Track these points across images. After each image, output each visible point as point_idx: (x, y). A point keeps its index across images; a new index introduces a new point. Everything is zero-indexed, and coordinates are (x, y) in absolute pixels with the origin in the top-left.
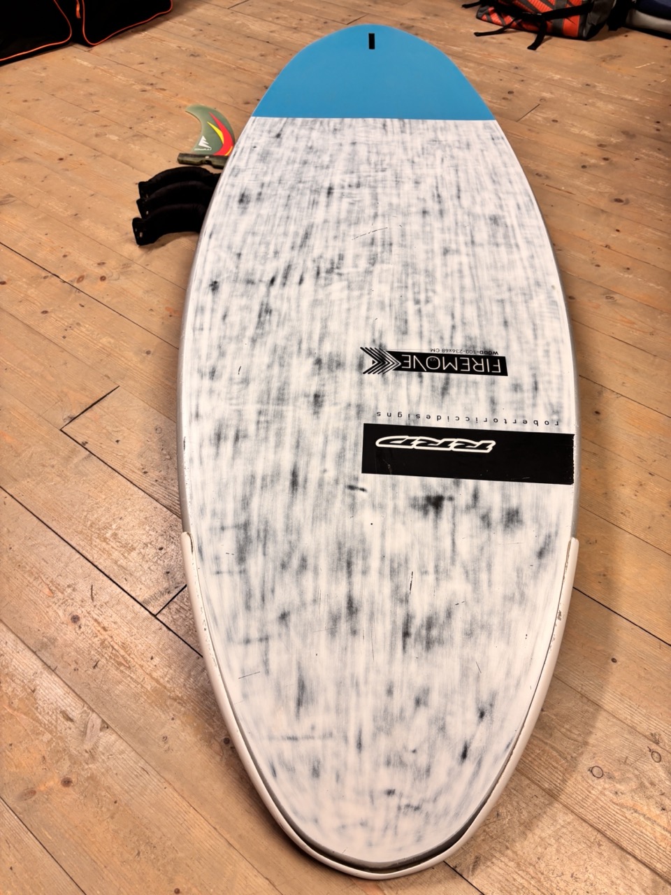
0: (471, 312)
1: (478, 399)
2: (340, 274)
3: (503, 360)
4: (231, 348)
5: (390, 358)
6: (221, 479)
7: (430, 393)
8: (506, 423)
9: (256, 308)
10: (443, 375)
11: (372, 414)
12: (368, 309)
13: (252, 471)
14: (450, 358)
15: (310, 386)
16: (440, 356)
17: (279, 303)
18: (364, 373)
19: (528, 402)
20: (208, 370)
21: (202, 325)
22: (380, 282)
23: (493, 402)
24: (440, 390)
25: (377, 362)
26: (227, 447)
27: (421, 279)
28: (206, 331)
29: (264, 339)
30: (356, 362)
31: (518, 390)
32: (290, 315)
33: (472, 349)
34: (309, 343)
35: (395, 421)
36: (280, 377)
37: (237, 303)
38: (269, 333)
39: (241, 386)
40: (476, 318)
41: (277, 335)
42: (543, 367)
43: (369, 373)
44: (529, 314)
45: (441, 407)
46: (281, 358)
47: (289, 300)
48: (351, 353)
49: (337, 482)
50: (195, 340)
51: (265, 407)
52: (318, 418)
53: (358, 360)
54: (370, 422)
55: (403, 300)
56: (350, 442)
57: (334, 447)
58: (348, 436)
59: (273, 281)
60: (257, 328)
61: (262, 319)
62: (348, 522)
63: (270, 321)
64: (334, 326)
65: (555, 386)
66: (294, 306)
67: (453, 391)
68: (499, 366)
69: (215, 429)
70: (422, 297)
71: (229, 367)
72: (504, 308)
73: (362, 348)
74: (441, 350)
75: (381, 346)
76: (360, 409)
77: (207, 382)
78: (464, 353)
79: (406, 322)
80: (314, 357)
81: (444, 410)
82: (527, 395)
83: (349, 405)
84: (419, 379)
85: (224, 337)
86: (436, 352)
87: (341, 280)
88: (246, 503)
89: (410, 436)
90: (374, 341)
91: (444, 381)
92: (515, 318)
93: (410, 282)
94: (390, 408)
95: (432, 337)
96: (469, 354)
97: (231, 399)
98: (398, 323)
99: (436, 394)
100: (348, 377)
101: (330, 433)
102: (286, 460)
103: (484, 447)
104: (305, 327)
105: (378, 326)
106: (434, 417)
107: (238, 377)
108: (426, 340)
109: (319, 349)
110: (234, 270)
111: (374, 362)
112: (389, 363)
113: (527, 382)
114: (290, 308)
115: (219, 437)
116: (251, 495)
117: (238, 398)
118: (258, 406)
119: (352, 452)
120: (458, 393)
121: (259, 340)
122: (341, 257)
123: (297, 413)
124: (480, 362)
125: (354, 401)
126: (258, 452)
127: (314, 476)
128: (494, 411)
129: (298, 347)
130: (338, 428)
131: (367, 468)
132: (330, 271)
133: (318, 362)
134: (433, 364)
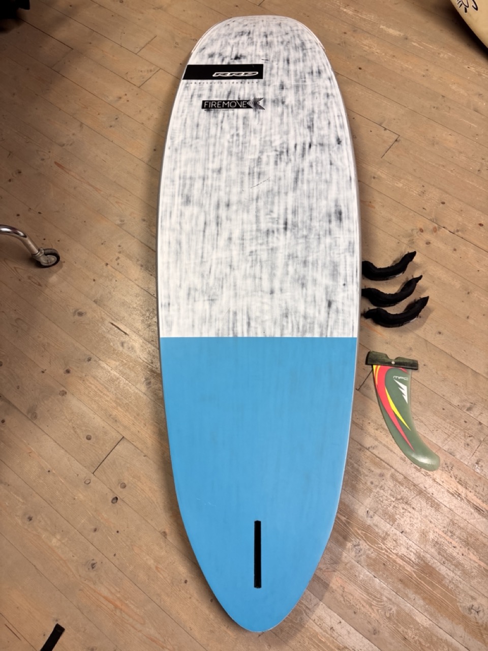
0: (213, 131)
1: (217, 91)
2: (276, 151)
3: (203, 107)
4: (323, 108)
5: (252, 105)
6: (315, 60)
7: (236, 92)
8: (207, 83)
9: (315, 129)
10: (230, 99)
11: (260, 82)
12: (261, 129)
13: (304, 63)
14: (226, 107)
15: (286, 93)
16: (230, 108)
17: (305, 133)
18: (263, 98)
19: (197, 91)
20: (330, 97)
21: (339, 118)
22: (255, 146)
23: (211, 90)
24: (232, 93)
25: (258, 103)
26: (315, 69)
27: (234, 150)
28: (336, 115)
29: (309, 112)
30: (267, 103)
31: (199, 95)
33: (216, 111)
34: (288, 111)
35: (250, 81)
36: (299, 96)
37: (325, 131)
38: (307, 116)
39: (315, 91)
40: (211, 128)
41: (303, 115)
42: (187, 105)
43: (261, 98)
44: (186, 132)
45: (232, 87)
46: (300, 104)
47: (300, 134)
48: (269, 107)
49: (273, 61)
50: (340, 110)
51: (303, 84)
52: (281, 81)
54: (260, 80)
55: (245, 136)
56: (268, 72)
57: (274, 71)
58: (269, 75)
59: (310, 146)
60: (313, 118)
61: (311, 123)
62: (268, 52)
64: (277, 120)
65: (184, 97)
66: (297, 131)
67: (226, 93)
68: (205, 105)
69: (321, 75)
70: (235, 138)
71: (322, 100)
72: (197, 134)
73: (264, 109)
74: (229, 111)
76: (264, 84)
77: (330, 92)
78: (219, 110)
79: (244, 124)
80: (285, 105)
81: (230, 86)
82: (196, 93)
83: (269, 85)
84: (240, 97)
85: (327, 113)
87: (276, 147)
88: (305, 55)
90: (259, 113)
91: (229, 97)
92: (193, 129)
93: (240, 147)
94: (252, 85)
95: (232, 116)
96: (217, 109)
97: (318, 86)
98: (247, 122)
100: (270, 96)
101: (276, 76)
102: (292, 67)
103: (217, 74)
104: (291, 119)
105: (257, 120)
106: (235, 83)
107: (317, 95)
108: (235, 115)
109: (283, 109)
110: (331, 152)
112: (252, 103)
113: (195, 99)
114: (299, 129)
115: (319, 72)
116: (303, 57)
117: (315, 86)
118: (306, 84)
119: (267, 70)
120: (224, 92)
121: (311, 112)
122: (276, 163)
123: (290, 82)
124: (213, 106)
125: (267, 87)
126: (303, 68)
127: (281, 63)
128: (211, 87)
129: (293, 109)
130: (273, 77)
131: (262, 66)
132: (282, 153)
133: (283, 103)
134: (233, 104)
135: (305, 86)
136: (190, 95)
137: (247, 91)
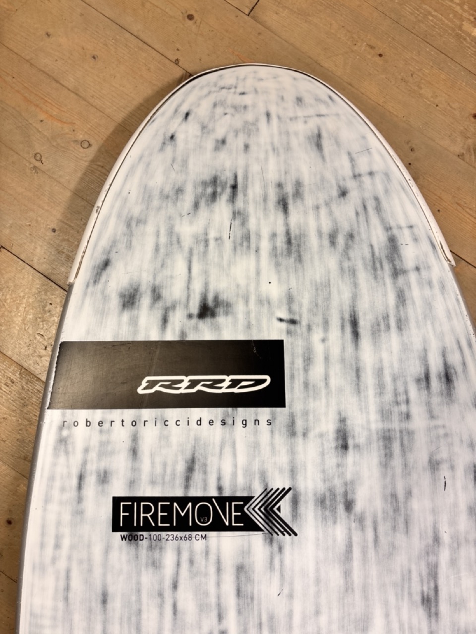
0: (150, 620)
1: (152, 455)
4: (463, 523)
5: (259, 520)
6: (433, 323)
7: (209, 462)
8: (123, 421)
9: (444, 607)
10: (194, 493)
11: (278, 422)
12: (290, 615)
13: (402, 335)
14: (183, 525)
15: (354, 463)
16: (196, 528)
17: (415, 621)
18: (290, 489)
19: (93, 455)
23: (134, 452)
24: (197, 467)
25: (275, 509)
26: (436, 366)
29: (424, 543)
30: (302, 509)
31: (102, 475)
32: (397, 595)
33: (154, 543)
34: (365, 540)
35: (249, 413)
36: (393, 476)
38: (419, 558)
39: (438, 457)
41: (408, 554)
42: (67, 517)
43: (284, 489)
45: (197, 440)
46: (396, 510)
47: (401, 628)
48: (309, 524)
49: (309, 328)
51: (404, 425)
52: (340, 414)
53: (299, 511)
54: (279, 409)
56: (299, 380)
57: (317, 370)
58: (302, 388)
60: (436, 566)
61: (432, 585)
62: (293, 283)
63: (422, 581)
64: (335, 576)
65: (57, 484)
66: (393, 616)
67: (181, 467)
68: (122, 514)
69: (454, 388)
71: (460, 492)
73: (296, 534)
74: (194, 539)
75: (271, 541)
76: (292, 431)
78: (164, 534)
79: (238, 592)
80: (355, 515)
81: (192, 434)
82: (92, 467)
83: (305, 435)
84: (222, 483)
86: (200, 533)
88: (401, 298)
89: (233, 393)
90: (280, 549)
91: (191, 482)
95: (203, 562)
96: (158, 533)
97: (446, 435)
98: (249, 588)
99: (202, 460)
101: (324, 392)
102: (367, 353)
103: (152, 384)
104: (374, 571)
105: (276, 579)
106: (205, 422)
107: (444, 471)
108: (213, 557)
109: (350, 529)
111: (279, 509)
112: (259, 509)
113: (90, 489)
114: (398, 609)
115: (448, 377)
116: (397, 307)
117: (438, 437)
118: (411, 426)
119: (296, 366)
120: (175, 462)
121: (430, 541)
123: (364, 418)
124: (145, 518)
125: (300, 440)
126: (401, 360)
127: (335, 333)
128: (135, 438)
129: (378, 531)
130: (315, 398)
133: (349, 506)
134: (204, 512)
135: (410, 433)
136: (75, 472)
137: (242, 460)
